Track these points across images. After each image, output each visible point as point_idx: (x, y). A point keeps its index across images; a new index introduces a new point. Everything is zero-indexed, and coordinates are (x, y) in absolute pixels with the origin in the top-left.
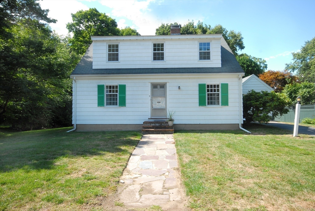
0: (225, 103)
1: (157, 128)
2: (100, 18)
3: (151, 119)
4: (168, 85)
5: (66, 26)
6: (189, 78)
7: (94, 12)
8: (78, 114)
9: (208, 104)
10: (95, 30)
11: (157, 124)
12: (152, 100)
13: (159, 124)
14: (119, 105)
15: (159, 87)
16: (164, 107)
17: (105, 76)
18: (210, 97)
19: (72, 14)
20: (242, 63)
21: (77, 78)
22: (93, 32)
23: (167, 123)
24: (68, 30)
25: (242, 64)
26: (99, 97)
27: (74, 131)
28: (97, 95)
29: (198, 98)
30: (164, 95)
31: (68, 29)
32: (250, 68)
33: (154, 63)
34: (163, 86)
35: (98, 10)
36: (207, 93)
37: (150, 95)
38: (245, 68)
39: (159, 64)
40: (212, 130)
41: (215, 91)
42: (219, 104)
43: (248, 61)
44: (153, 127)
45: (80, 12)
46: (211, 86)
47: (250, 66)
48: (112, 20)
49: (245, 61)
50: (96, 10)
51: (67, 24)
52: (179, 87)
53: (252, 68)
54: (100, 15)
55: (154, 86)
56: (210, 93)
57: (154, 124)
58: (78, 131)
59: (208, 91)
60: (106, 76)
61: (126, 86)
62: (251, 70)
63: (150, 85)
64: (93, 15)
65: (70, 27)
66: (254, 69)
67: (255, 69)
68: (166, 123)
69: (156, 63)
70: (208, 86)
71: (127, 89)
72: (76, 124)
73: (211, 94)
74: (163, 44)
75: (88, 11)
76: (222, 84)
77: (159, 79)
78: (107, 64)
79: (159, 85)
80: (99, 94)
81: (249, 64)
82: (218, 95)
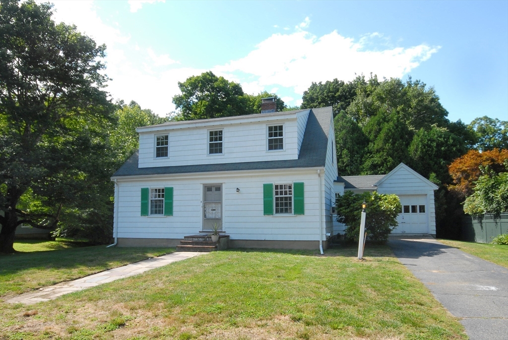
0: (300, 210)
1: (197, 243)
2: (215, 85)
3: (203, 232)
4: (224, 187)
5: (172, 100)
6: (252, 177)
7: (208, 76)
8: (120, 225)
9: (277, 212)
10: (207, 103)
11: (201, 239)
12: (204, 207)
13: (203, 239)
14: (165, 213)
15: (213, 189)
16: (220, 216)
17: (148, 178)
18: (279, 202)
19: (179, 83)
20: (428, 140)
21: (118, 180)
22: (204, 106)
23: (211, 238)
24: (175, 105)
25: (427, 142)
26: (142, 204)
27: (115, 246)
28: (140, 200)
29: (263, 203)
30: (219, 201)
31: (175, 103)
32: (443, 148)
33: (209, 158)
34: (218, 188)
35: (214, 73)
36: (275, 196)
37: (202, 200)
38: (433, 149)
39: (216, 159)
40: (282, 249)
41: (286, 193)
42: (291, 212)
43: (440, 137)
44: (192, 243)
45: (190, 79)
46: (281, 186)
47: (443, 144)
48: (235, 85)
49: (436, 136)
50: (211, 75)
51: (174, 97)
52: (237, 189)
53: (448, 148)
54: (217, 80)
55: (208, 188)
56: (279, 196)
57: (196, 239)
58: (119, 246)
59: (277, 193)
60: (150, 177)
61: (174, 189)
62: (445, 151)
63: (201, 188)
64: (207, 81)
65: (178, 101)
66: (452, 149)
67: (454, 149)
68: (208, 238)
69: (212, 157)
70: (277, 187)
71: (175, 193)
72: (118, 238)
73: (282, 198)
74: (221, 132)
75: (199, 77)
76: (296, 184)
77: (212, 178)
78: (155, 161)
79: (214, 186)
80: (142, 199)
81: (441, 141)
82: (290, 198)
